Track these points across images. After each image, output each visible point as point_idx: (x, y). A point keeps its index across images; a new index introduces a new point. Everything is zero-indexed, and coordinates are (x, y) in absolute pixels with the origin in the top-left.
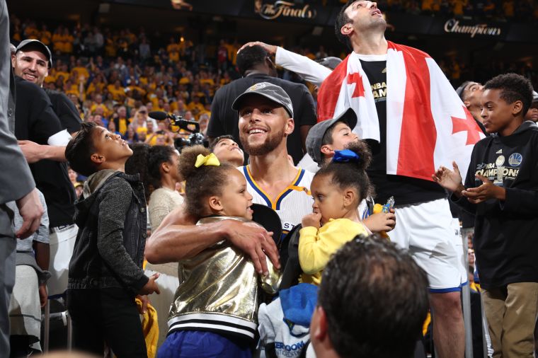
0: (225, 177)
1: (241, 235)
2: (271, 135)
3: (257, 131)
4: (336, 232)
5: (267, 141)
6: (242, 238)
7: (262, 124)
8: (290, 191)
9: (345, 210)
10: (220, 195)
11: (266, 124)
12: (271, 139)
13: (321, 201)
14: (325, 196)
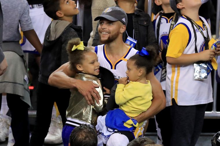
0: (84, 56)
1: (82, 90)
2: (111, 35)
3: (104, 33)
4: (130, 88)
5: (109, 38)
6: (82, 91)
7: (107, 30)
8: (121, 60)
9: (138, 77)
10: (82, 64)
11: (109, 30)
12: (111, 37)
13: (129, 71)
14: (130, 70)
